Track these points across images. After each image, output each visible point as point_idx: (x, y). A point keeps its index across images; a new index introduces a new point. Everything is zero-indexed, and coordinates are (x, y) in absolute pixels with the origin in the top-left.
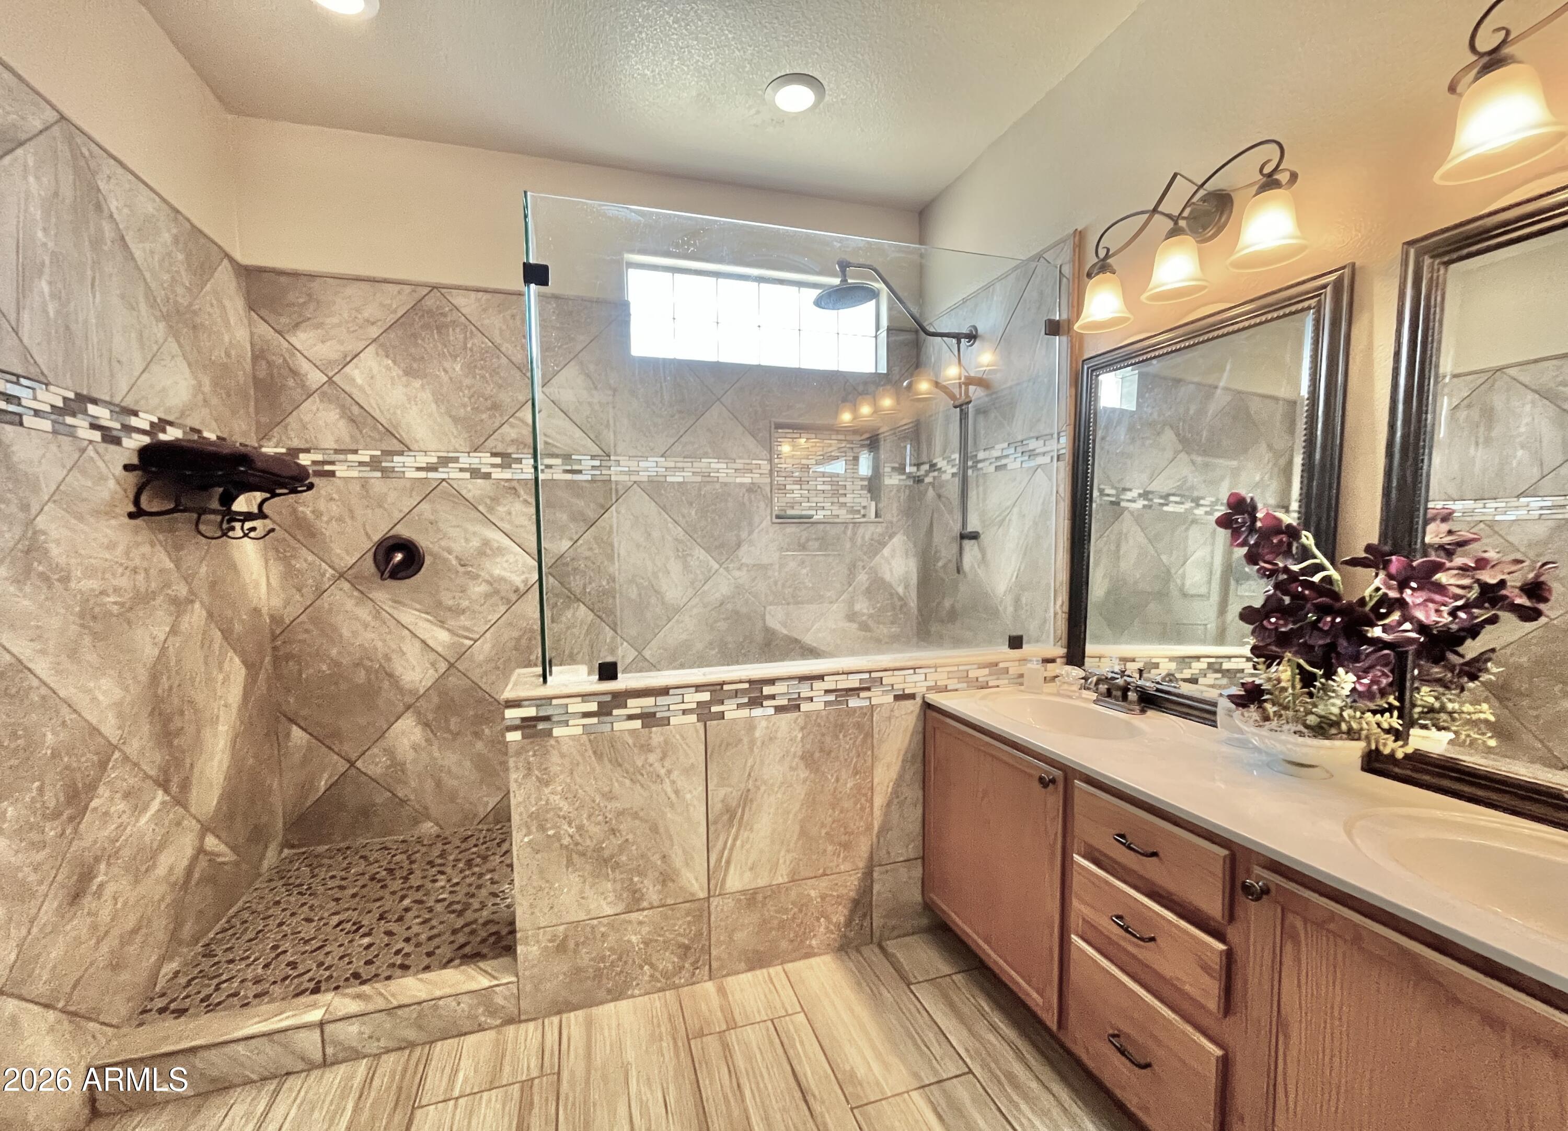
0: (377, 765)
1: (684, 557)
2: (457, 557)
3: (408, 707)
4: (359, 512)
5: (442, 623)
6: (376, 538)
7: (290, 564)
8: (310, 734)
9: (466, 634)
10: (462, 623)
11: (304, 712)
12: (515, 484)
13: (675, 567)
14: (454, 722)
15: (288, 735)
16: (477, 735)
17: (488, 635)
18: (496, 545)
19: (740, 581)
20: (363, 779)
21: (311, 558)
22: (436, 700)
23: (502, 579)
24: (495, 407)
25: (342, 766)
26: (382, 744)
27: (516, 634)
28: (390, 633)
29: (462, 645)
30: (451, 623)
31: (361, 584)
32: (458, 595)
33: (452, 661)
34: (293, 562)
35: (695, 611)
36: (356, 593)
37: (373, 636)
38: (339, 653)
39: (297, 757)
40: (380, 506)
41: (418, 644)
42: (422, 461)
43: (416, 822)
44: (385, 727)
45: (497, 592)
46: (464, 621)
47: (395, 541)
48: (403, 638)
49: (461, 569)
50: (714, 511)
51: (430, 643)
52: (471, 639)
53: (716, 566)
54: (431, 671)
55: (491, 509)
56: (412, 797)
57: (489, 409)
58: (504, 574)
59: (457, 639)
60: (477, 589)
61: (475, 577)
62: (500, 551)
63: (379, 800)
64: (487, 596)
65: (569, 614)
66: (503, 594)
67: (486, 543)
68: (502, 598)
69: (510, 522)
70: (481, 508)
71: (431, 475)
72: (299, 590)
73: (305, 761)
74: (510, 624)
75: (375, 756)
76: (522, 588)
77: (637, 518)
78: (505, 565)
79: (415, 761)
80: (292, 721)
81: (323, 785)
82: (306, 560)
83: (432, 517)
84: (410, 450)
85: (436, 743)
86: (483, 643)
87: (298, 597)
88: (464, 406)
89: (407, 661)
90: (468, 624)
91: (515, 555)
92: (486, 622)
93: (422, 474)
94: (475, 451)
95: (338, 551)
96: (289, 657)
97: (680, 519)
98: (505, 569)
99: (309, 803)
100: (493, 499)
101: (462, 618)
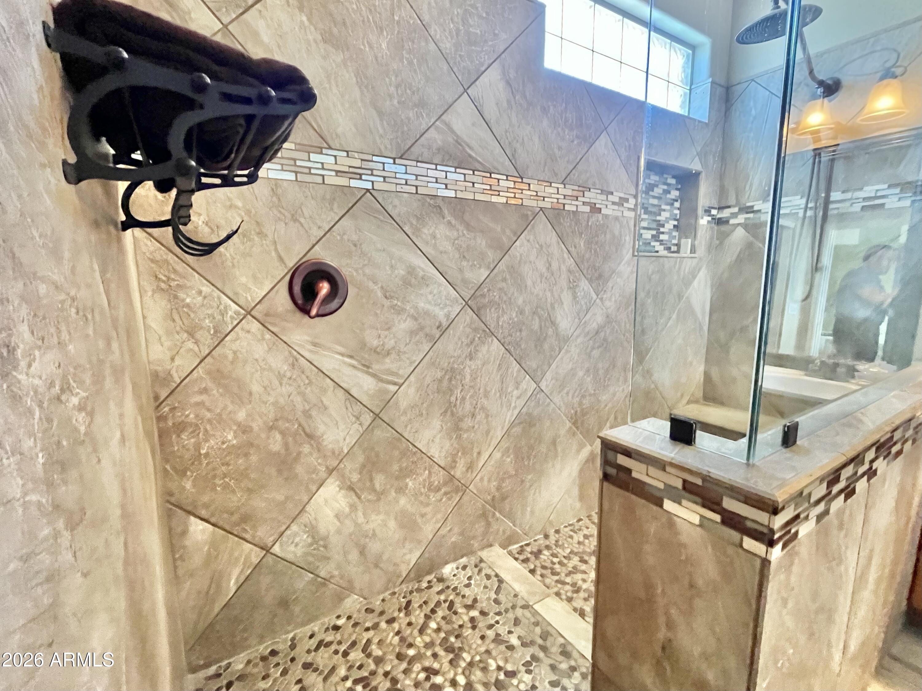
0: (297, 545)
1: (573, 288)
2: (382, 287)
3: (330, 471)
4: (269, 229)
5: (366, 367)
6: (291, 263)
7: (176, 297)
8: (213, 525)
9: (390, 378)
10: (387, 366)
11: (205, 498)
12: (439, 202)
13: (567, 297)
14: (379, 480)
15: (185, 533)
16: (401, 490)
17: (412, 378)
18: (421, 273)
19: (610, 311)
20: (281, 565)
21: (206, 289)
22: (361, 459)
23: (427, 313)
24: (422, 104)
25: (256, 555)
26: (304, 518)
27: (439, 374)
28: (310, 383)
29: (387, 391)
30: (376, 367)
31: (274, 324)
32: (384, 333)
33: (377, 411)
34: (182, 295)
35: (579, 340)
36: (268, 336)
37: (290, 389)
38: (249, 415)
39: (197, 560)
40: (296, 220)
41: (340, 393)
42: (345, 162)
43: (340, 599)
44: (306, 499)
45: (421, 328)
46: (389, 363)
47: (314, 268)
48: (324, 390)
49: (387, 303)
50: (597, 243)
51: (354, 392)
52: (395, 384)
53: (595, 297)
54: (356, 426)
55: (417, 230)
56: (336, 573)
57: (415, 105)
58: (428, 307)
59: (381, 385)
60: (403, 326)
61: (399, 311)
62: (425, 281)
63: (300, 585)
64: (413, 333)
65: (484, 349)
66: (427, 330)
67: (411, 271)
68: (427, 335)
69: (435, 247)
70: (406, 229)
71: (354, 183)
72: (191, 334)
73: (209, 560)
74: (433, 364)
75: (296, 535)
76: (445, 324)
77: (541, 246)
78: (430, 297)
79: (339, 532)
80: (190, 513)
81: (233, 586)
82: (200, 292)
83: (355, 237)
84: (330, 148)
85: (360, 507)
86: (409, 386)
87: (190, 344)
88: (391, 97)
89: (330, 416)
90: (393, 367)
91: (440, 285)
92: (411, 363)
93: (342, 181)
94: (401, 158)
95: (243, 280)
96: (180, 427)
97: (572, 250)
98: (430, 303)
99: (217, 609)
100: (418, 219)
101: (387, 360)
